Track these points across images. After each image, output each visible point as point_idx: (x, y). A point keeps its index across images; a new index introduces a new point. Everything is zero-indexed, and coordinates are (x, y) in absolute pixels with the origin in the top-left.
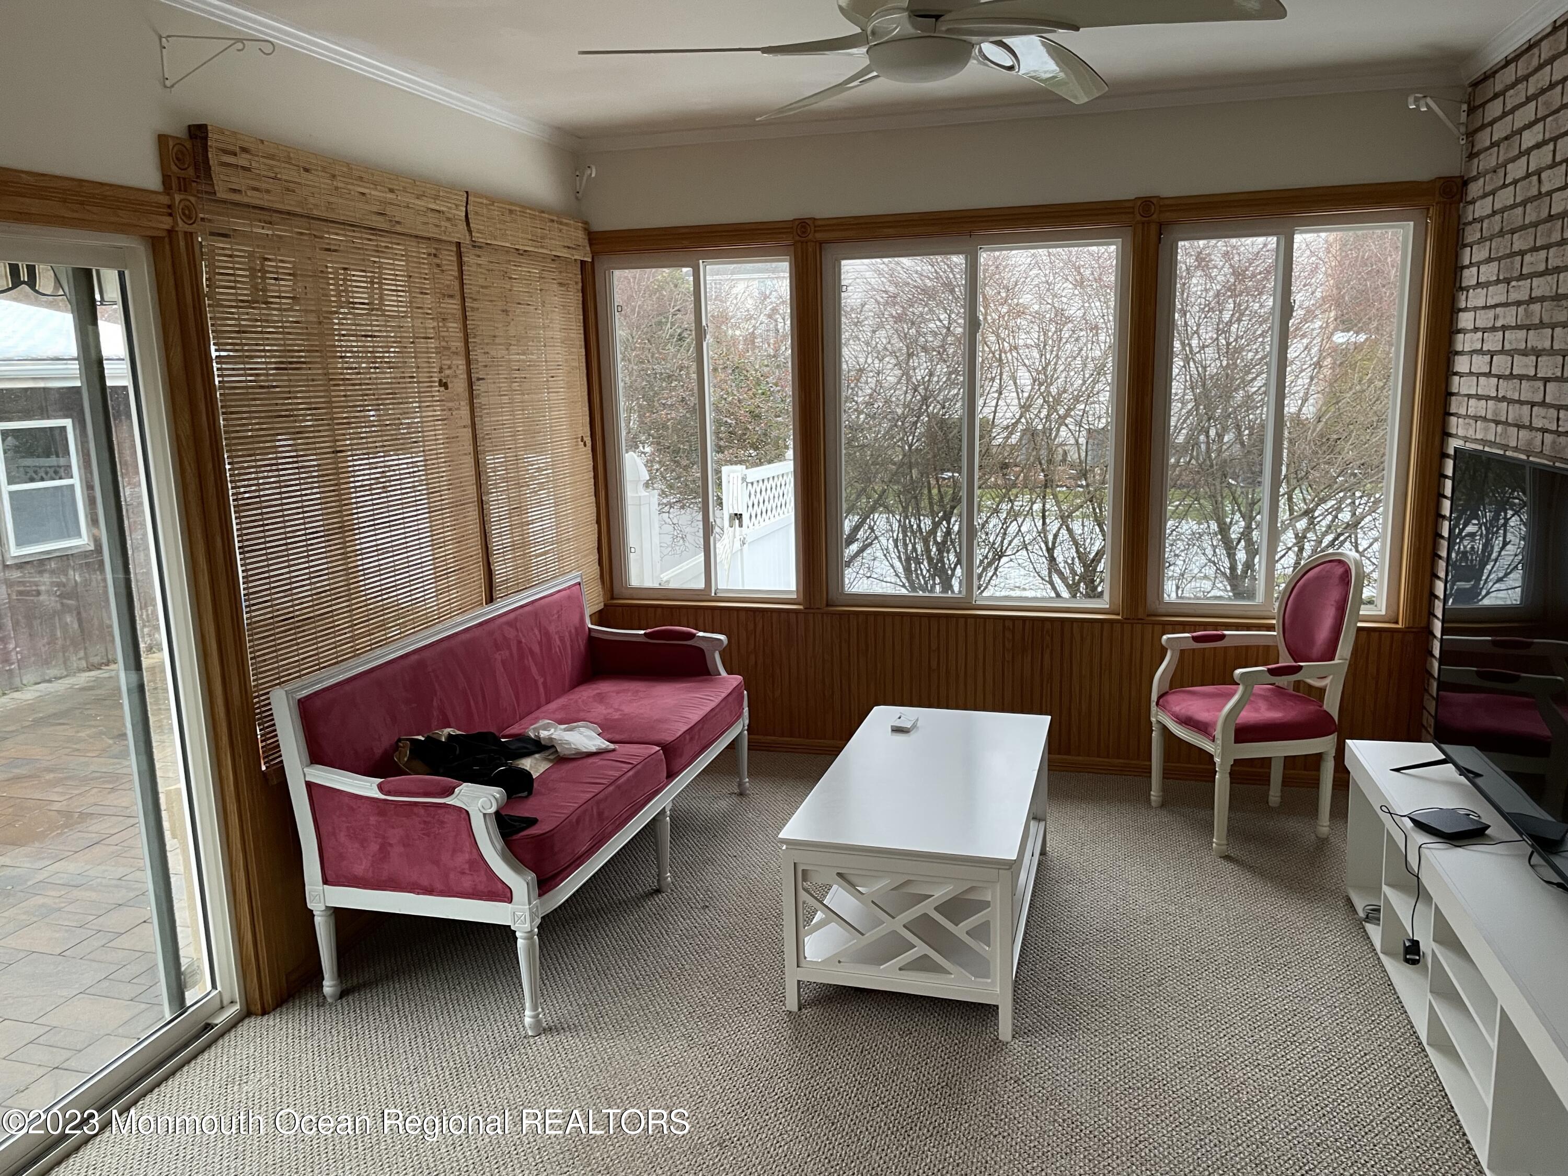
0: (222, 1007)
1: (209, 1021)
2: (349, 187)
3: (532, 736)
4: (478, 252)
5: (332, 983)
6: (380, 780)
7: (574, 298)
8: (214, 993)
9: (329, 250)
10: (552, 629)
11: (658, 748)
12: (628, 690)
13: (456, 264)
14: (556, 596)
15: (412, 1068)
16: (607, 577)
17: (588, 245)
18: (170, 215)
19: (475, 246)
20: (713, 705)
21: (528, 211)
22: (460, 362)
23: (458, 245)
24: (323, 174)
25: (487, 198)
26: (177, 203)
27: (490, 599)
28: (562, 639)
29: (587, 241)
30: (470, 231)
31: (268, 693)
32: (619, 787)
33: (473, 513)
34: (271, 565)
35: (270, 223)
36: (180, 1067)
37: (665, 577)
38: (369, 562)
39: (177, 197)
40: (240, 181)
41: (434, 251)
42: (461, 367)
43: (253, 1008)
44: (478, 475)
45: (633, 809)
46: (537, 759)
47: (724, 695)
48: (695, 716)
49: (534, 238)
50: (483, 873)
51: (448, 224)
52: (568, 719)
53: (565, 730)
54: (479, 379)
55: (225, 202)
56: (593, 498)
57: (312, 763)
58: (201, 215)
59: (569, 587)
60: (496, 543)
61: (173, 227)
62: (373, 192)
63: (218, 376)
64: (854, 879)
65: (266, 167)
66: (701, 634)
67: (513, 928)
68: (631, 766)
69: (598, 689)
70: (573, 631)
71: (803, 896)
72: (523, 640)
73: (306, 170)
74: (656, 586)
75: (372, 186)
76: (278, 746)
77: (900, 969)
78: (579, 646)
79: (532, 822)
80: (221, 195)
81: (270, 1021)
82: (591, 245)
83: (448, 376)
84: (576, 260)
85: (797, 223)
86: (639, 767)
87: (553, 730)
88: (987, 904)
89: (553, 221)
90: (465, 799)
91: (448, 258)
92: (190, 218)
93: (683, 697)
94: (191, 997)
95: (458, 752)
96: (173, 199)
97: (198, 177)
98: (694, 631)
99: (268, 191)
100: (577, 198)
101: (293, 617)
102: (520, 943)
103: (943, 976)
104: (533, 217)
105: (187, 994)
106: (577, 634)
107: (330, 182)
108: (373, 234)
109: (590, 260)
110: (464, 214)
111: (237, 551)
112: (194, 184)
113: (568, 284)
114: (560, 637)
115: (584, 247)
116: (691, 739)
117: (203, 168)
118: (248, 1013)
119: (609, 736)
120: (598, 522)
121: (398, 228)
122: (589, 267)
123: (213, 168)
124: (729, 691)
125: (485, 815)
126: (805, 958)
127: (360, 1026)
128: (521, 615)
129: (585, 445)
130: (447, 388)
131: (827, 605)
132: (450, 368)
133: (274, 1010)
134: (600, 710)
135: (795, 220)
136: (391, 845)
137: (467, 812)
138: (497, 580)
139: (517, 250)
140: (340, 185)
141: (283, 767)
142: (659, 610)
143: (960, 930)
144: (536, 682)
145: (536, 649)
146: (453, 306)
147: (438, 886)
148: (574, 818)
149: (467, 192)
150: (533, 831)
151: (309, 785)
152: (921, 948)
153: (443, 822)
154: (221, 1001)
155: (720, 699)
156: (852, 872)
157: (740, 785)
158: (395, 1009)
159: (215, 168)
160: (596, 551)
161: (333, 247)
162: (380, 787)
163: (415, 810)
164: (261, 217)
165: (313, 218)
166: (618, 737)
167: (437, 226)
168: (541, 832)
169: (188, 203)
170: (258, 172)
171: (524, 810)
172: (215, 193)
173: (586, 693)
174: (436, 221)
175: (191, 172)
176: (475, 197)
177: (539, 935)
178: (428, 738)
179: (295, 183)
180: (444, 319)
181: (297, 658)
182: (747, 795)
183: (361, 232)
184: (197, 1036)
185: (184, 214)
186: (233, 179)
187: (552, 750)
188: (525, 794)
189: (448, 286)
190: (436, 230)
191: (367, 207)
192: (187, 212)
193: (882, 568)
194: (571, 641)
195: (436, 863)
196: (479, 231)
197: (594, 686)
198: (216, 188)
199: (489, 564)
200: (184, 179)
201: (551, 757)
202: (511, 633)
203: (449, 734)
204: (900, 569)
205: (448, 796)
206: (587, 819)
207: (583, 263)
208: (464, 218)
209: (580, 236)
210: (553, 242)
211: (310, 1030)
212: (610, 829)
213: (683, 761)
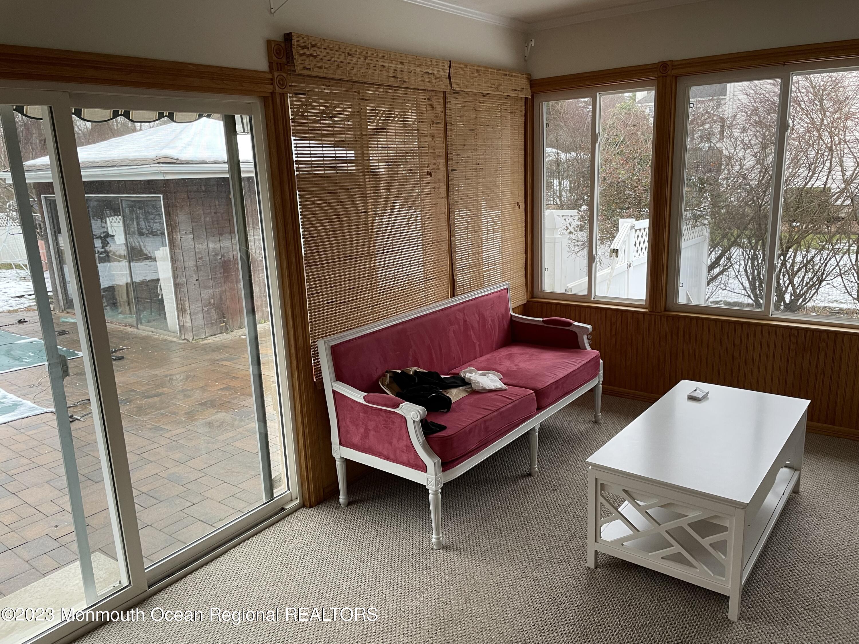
0: (292, 500)
1: (284, 507)
2: (376, 62)
3: (463, 376)
4: (456, 96)
5: (344, 497)
6: (366, 394)
7: (521, 120)
8: (288, 492)
9: (363, 99)
10: (487, 314)
11: (532, 392)
12: (527, 353)
13: (443, 104)
14: (491, 295)
15: (370, 554)
16: (529, 285)
17: (529, 88)
18: (272, 84)
19: (455, 92)
20: (575, 368)
21: (490, 70)
22: (442, 161)
23: (444, 92)
24: (359, 56)
25: (462, 64)
26: (275, 77)
27: (453, 295)
28: (493, 320)
29: (529, 86)
30: (451, 84)
31: (316, 341)
32: (501, 413)
33: (445, 247)
34: (323, 273)
35: (329, 86)
36: (264, 529)
37: (569, 286)
38: (380, 273)
39: (276, 74)
40: (311, 63)
41: (428, 97)
42: (441, 164)
43: (305, 503)
44: (449, 225)
45: (510, 427)
46: (460, 390)
47: (584, 362)
48: (561, 374)
49: (493, 86)
50: (413, 454)
51: (437, 81)
52: (484, 369)
53: (482, 375)
54: (453, 170)
55: (303, 75)
56: (524, 239)
57: (336, 380)
58: (290, 84)
59: (500, 291)
60: (458, 265)
61: (273, 91)
62: (390, 65)
63: (297, 171)
64: (635, 496)
65: (326, 54)
66: (576, 323)
67: (427, 487)
68: (511, 401)
69: (511, 351)
70: (500, 316)
71: (601, 499)
72: (468, 320)
73: (350, 55)
74: (563, 291)
75: (390, 61)
76: (321, 370)
77: (662, 558)
78: (504, 324)
79: (443, 428)
80: (299, 71)
81: (311, 512)
82: (531, 87)
83: (433, 169)
84: (521, 97)
85: (660, 64)
86: (516, 402)
87: (474, 374)
88: (726, 529)
89: (506, 75)
90: (405, 411)
91: (438, 100)
92: (283, 85)
93: (558, 361)
94: (276, 492)
95: (417, 381)
96: (273, 76)
97: (288, 62)
98: (571, 321)
99: (326, 68)
100: (525, 60)
101: (334, 302)
102: (431, 496)
103: (692, 569)
104: (493, 73)
105: (274, 491)
106: (503, 319)
107: (364, 61)
108: (391, 89)
109: (530, 97)
110: (448, 74)
111: (304, 266)
112: (286, 66)
113: (515, 112)
114: (491, 319)
115: (527, 89)
116: (556, 388)
117: (290, 58)
118: (302, 506)
119: (506, 381)
120: (526, 252)
121: (405, 85)
122: (530, 102)
123: (294, 57)
124: (588, 360)
125: (414, 421)
126: (601, 537)
127: (352, 524)
128: (467, 306)
129: (519, 208)
130: (431, 176)
131: (665, 310)
132: (435, 164)
133: (315, 506)
134: (507, 364)
135: (659, 62)
136: (369, 430)
137: (405, 418)
138: (458, 285)
139: (482, 93)
140: (369, 62)
141: (323, 381)
142: (558, 306)
143: (706, 542)
144: (474, 344)
145: (476, 325)
146: (440, 128)
147: (392, 456)
148: (467, 429)
149: (450, 61)
150: (443, 434)
151: (334, 392)
152: (676, 548)
153: (394, 422)
154: (291, 497)
155: (581, 364)
156: (633, 491)
157: (596, 416)
158: (371, 518)
159: (296, 57)
160: (524, 269)
161: (365, 98)
162: (365, 398)
163: (381, 413)
164: (323, 83)
165: (354, 82)
166: (511, 382)
167: (429, 82)
168: (446, 435)
169: (282, 77)
170: (320, 57)
171: (441, 420)
172: (295, 71)
173: (504, 352)
174: (430, 80)
175: (284, 60)
176: (455, 63)
177: (442, 493)
178: (402, 372)
179: (342, 62)
180: (433, 136)
181: (335, 323)
182: (600, 423)
183: (383, 88)
184: (277, 514)
185: (280, 83)
186: (306, 62)
187: (470, 386)
188: (446, 410)
189: (436, 117)
190: (429, 84)
191: (387, 74)
192: (281, 82)
193: (734, 284)
194: (499, 321)
195: (391, 443)
196: (457, 84)
197: (509, 349)
198: (296, 68)
199: (453, 276)
200: (280, 64)
201: (469, 390)
202: (460, 316)
203: (415, 371)
204: (747, 285)
205: (396, 408)
206: (477, 431)
207: (526, 99)
208: (448, 77)
209: (524, 83)
210: (505, 87)
211: (328, 521)
212: (492, 437)
213: (550, 401)
